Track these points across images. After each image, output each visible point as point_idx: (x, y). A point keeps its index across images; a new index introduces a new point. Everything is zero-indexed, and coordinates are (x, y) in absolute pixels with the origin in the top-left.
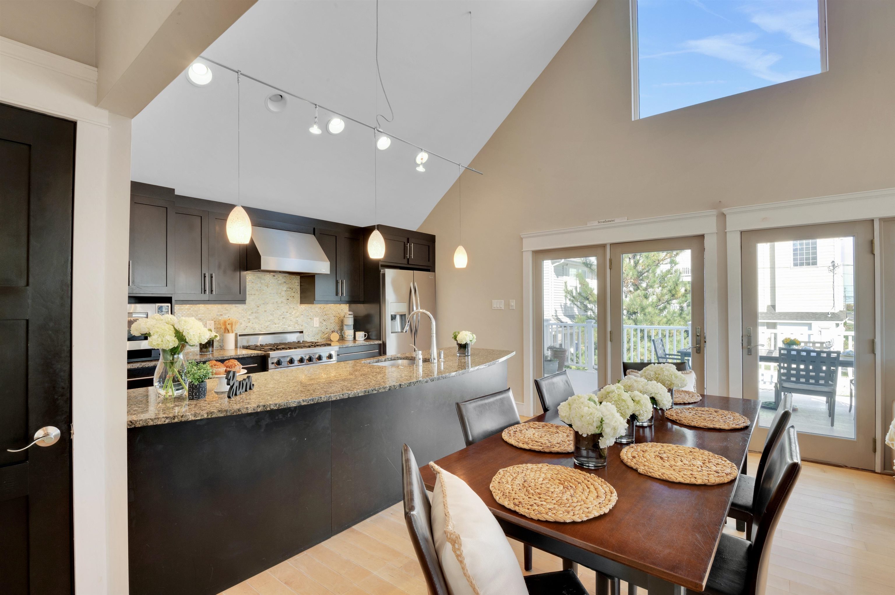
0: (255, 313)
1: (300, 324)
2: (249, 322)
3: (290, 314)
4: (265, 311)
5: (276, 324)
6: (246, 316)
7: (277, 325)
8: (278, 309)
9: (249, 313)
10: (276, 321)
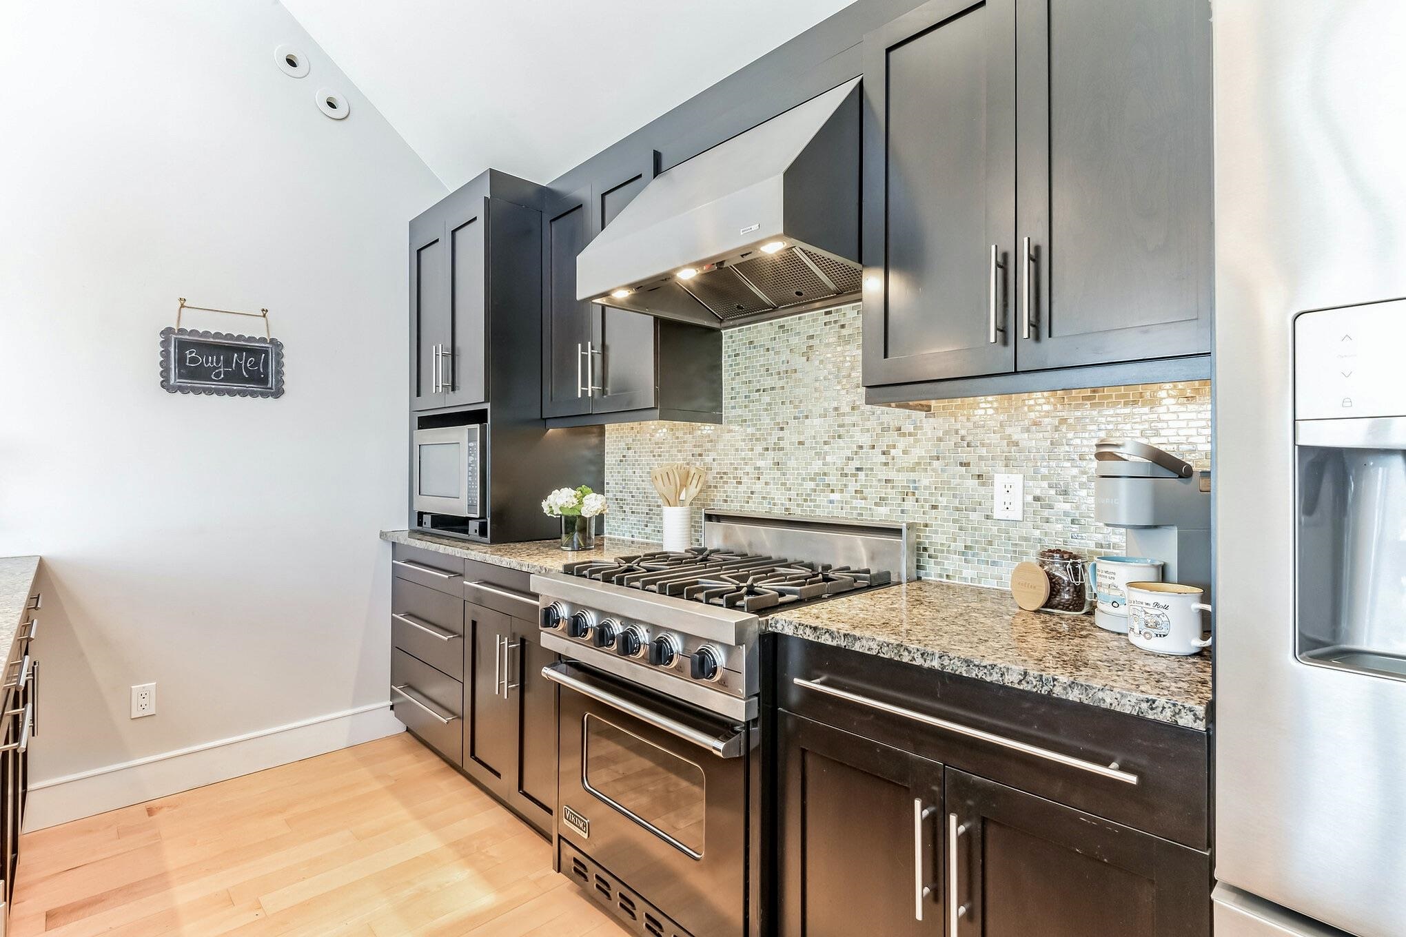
0: (774, 449)
1: (926, 501)
2: (759, 478)
3: (884, 453)
4: (801, 443)
5: (833, 491)
6: (751, 459)
7: (836, 496)
8: (839, 437)
9: (759, 449)
10: (832, 479)
